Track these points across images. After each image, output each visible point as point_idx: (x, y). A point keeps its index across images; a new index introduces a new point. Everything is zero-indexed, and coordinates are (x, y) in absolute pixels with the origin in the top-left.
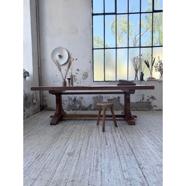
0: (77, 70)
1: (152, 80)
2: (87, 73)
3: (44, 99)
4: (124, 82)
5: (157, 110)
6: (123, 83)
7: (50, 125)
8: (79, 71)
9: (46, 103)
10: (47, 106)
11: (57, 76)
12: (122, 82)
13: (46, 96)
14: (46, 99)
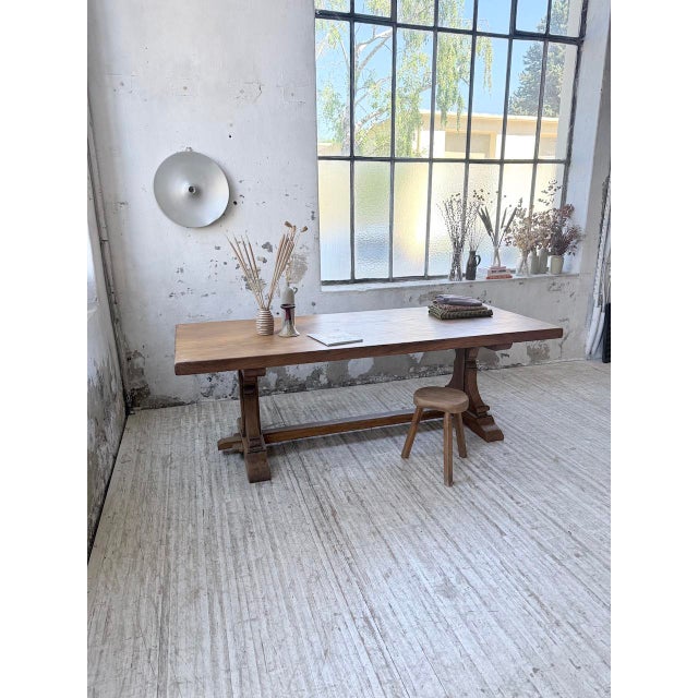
0: (265, 246)
1: (502, 277)
2: (303, 259)
3: (132, 365)
4: (458, 307)
5: (507, 367)
6: (457, 310)
7: (251, 482)
8: (271, 250)
9: (143, 382)
10: (148, 393)
11: (182, 270)
12: (452, 308)
13: (140, 355)
14: (141, 365)
